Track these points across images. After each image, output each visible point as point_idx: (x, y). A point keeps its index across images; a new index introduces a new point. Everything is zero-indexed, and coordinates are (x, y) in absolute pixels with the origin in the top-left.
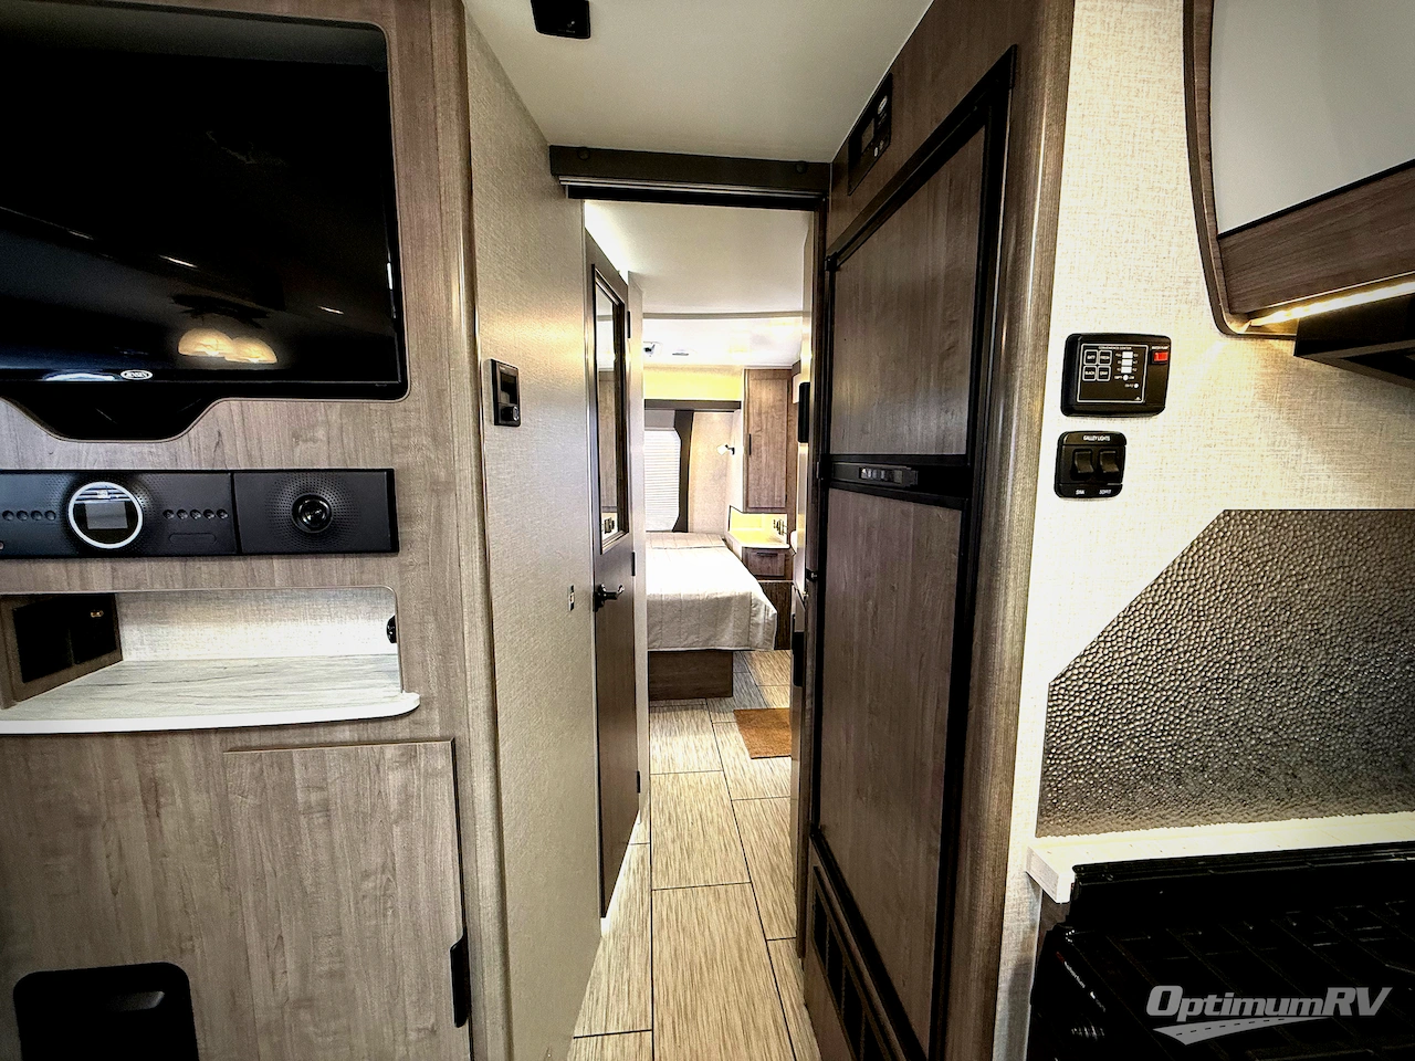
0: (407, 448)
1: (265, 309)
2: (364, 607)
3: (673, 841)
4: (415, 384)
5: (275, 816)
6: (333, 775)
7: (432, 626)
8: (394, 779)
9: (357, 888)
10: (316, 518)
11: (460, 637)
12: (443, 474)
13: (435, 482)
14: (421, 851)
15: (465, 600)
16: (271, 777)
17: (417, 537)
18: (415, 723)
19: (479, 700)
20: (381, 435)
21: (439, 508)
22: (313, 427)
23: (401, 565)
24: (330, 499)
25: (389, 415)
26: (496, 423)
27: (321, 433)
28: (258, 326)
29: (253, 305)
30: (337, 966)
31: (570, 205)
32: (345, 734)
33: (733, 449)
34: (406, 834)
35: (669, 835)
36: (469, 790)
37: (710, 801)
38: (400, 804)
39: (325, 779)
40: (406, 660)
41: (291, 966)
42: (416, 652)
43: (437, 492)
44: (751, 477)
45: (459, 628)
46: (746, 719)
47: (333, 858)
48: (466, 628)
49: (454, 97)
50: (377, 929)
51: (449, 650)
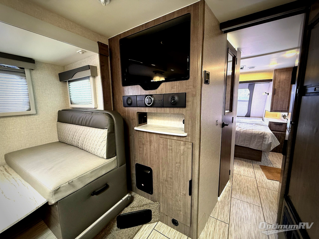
0: (189, 88)
1: (164, 71)
2: (178, 119)
3: (238, 189)
4: (191, 77)
5: (165, 149)
6: (173, 145)
7: (190, 121)
8: (182, 148)
9: (175, 165)
10: (174, 101)
11: (195, 124)
12: (194, 93)
13: (193, 95)
14: (186, 162)
15: (197, 117)
16: (165, 142)
17: (189, 105)
18: (186, 138)
19: (197, 136)
20: (185, 86)
21: (193, 99)
22: (174, 86)
23: (186, 110)
24: (176, 98)
25: (186, 83)
26: (205, 83)
27: (175, 87)
28: (163, 74)
29: (163, 71)
30: (171, 177)
31: (224, 35)
32: (175, 138)
33: (268, 94)
34: (183, 158)
35: (237, 187)
36: (194, 153)
37: (250, 184)
38: (183, 152)
39: (172, 145)
40: (186, 127)
41: (165, 174)
42: (187, 126)
43: (193, 97)
44: (274, 101)
45: (195, 123)
46: (265, 168)
47: (172, 159)
48: (196, 122)
49: (202, 20)
50: (178, 173)
51: (193, 126)
